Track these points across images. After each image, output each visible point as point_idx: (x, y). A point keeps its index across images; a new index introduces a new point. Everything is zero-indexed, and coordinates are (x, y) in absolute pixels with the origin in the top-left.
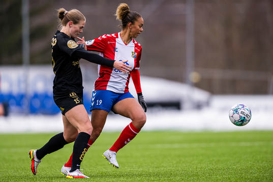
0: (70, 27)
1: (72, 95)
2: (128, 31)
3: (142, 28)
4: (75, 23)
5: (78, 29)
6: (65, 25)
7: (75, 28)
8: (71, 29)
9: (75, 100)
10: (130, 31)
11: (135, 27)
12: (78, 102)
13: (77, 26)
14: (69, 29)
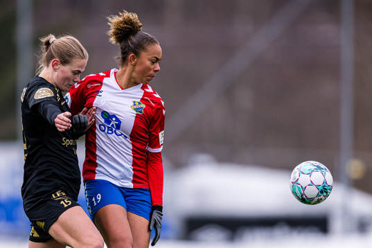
0: (55, 70)
1: (56, 195)
2: (129, 68)
3: (158, 65)
4: (65, 62)
5: (70, 74)
6: (48, 66)
7: (63, 71)
8: (56, 73)
9: (62, 202)
10: (133, 70)
11: (142, 63)
12: (66, 204)
13: (67, 70)
14: (53, 74)
